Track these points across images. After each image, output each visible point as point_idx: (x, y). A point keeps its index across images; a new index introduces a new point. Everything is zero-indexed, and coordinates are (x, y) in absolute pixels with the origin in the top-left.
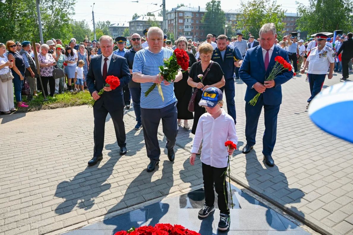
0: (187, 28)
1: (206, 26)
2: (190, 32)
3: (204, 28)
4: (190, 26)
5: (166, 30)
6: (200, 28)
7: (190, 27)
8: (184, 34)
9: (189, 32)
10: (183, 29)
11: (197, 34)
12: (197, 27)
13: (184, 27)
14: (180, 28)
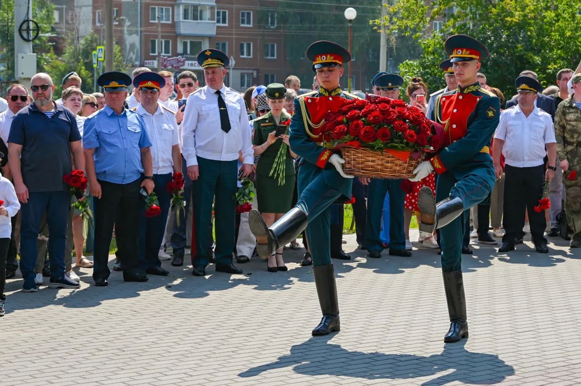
0: (195, 18)
1: (291, 11)
2: (210, 38)
3: (284, 19)
4: (212, 8)
5: (32, 25)
6: (261, 19)
7: (207, 14)
8: (180, 49)
9: (203, 37)
10: (174, 25)
11: (249, 54)
12: (249, 14)
13: (179, 11)
14: (155, 20)
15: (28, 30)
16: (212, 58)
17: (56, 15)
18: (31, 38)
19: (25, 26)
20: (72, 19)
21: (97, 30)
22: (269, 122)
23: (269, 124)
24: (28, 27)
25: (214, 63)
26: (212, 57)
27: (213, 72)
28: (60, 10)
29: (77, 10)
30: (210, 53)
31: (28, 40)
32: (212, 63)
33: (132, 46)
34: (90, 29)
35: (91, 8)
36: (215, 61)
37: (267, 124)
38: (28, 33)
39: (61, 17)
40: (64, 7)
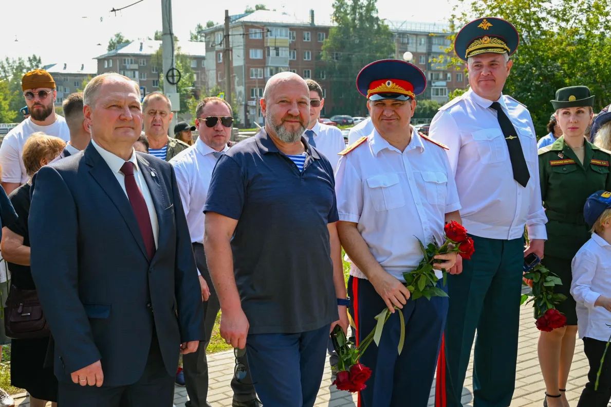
3: (330, 74)
5: (175, 72)
12: (309, 71)
13: (267, 72)
14: (253, 76)
15: (173, 76)
16: (491, 36)
17: (195, 76)
18: (175, 82)
19: (170, 74)
20: (204, 78)
21: (219, 84)
22: (566, 158)
23: (566, 161)
24: (173, 74)
25: (494, 45)
26: (491, 34)
27: (492, 65)
28: (197, 74)
29: (207, 73)
30: (489, 24)
31: (173, 84)
32: (490, 45)
33: (240, 93)
34: (215, 83)
35: (215, 71)
36: (497, 43)
37: (561, 162)
38: (173, 79)
39: (198, 77)
40: (199, 72)
